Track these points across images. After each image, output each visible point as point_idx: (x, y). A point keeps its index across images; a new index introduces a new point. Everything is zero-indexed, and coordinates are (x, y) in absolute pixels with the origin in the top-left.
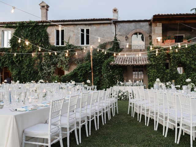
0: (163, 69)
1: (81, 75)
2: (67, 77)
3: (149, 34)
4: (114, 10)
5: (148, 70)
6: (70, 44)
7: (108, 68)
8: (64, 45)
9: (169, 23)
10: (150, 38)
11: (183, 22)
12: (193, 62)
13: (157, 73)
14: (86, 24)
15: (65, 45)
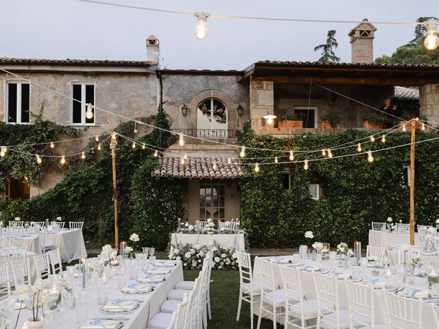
0: (276, 189)
1: (75, 200)
2: (39, 203)
3: (239, 103)
4: (150, 41)
5: (244, 190)
6: (44, 120)
7: (147, 184)
8: (28, 122)
9: (290, 82)
10: (240, 112)
11: (320, 80)
12: (344, 174)
13: (263, 198)
14: (85, 74)
15: (31, 122)
